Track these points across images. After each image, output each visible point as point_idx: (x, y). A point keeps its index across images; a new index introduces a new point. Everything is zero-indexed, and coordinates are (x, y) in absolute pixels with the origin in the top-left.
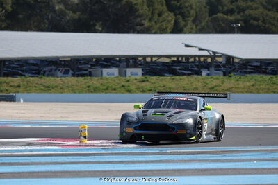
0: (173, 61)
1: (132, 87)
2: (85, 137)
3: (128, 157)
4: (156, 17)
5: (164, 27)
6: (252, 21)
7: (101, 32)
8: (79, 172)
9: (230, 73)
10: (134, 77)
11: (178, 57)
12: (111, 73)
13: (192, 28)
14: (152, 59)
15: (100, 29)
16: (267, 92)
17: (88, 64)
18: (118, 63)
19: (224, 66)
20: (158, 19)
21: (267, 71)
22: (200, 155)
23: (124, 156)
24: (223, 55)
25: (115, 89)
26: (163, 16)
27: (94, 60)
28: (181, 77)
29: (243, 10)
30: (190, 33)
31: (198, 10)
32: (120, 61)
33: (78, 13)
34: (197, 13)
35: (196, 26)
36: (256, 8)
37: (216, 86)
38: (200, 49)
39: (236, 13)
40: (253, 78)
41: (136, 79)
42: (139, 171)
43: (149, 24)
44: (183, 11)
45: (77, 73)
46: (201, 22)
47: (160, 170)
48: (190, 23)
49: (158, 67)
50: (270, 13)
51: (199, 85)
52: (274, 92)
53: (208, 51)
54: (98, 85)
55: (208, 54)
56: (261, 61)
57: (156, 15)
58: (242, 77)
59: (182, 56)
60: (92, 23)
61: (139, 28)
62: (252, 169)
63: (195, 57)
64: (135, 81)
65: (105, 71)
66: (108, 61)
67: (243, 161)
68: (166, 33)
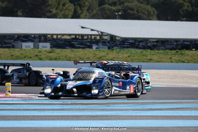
0: (73, 38)
1: (43, 56)
2: (9, 92)
3: (40, 106)
4: (61, 6)
5: (67, 14)
6: (129, 11)
7: (21, 16)
8: (5, 116)
9: (113, 47)
10: (44, 49)
11: (76, 35)
12: (28, 46)
13: (86, 15)
14: (57, 37)
15: (21, 14)
16: (139, 62)
17: (12, 39)
18: (33, 39)
19: (109, 42)
20: (62, 8)
21: (139, 46)
22: (91, 106)
23: (37, 106)
24: (108, 35)
25: (30, 58)
26: (66, 6)
27: (16, 36)
28: (78, 50)
29: (123, 3)
30: (85, 18)
31: (90, 2)
32: (35, 37)
33: (6, 3)
34: (90, 4)
35: (89, 13)
36: (132, 2)
37: (102, 56)
38: (92, 30)
39: (118, 5)
40: (129, 51)
41: (46, 51)
42: (49, 116)
43: (56, 12)
44: (80, 3)
45: (4, 46)
46: (92, 11)
47: (63, 116)
48: (85, 11)
49: (62, 42)
50: (142, 5)
51: (91, 55)
52: (144, 62)
53: (98, 31)
54: (19, 54)
55: (98, 34)
56: (135, 40)
57: (61, 5)
58: (121, 50)
59: (79, 35)
60: (15, 10)
61: (48, 14)
62: (129, 116)
63: (88, 35)
64: (45, 52)
65: (24, 44)
66: (26, 38)
67: (123, 110)
68: (68, 18)
